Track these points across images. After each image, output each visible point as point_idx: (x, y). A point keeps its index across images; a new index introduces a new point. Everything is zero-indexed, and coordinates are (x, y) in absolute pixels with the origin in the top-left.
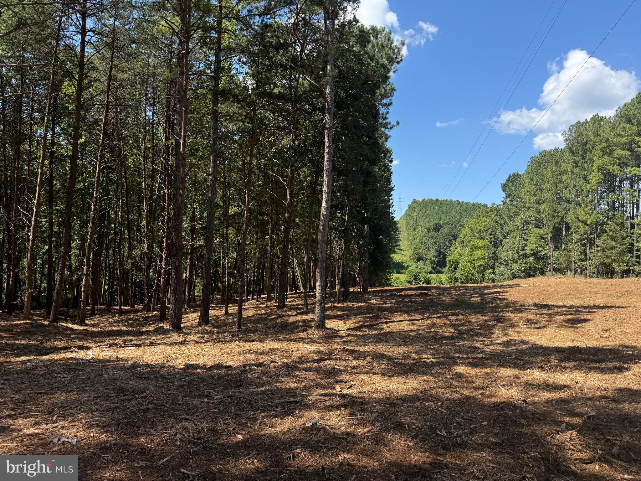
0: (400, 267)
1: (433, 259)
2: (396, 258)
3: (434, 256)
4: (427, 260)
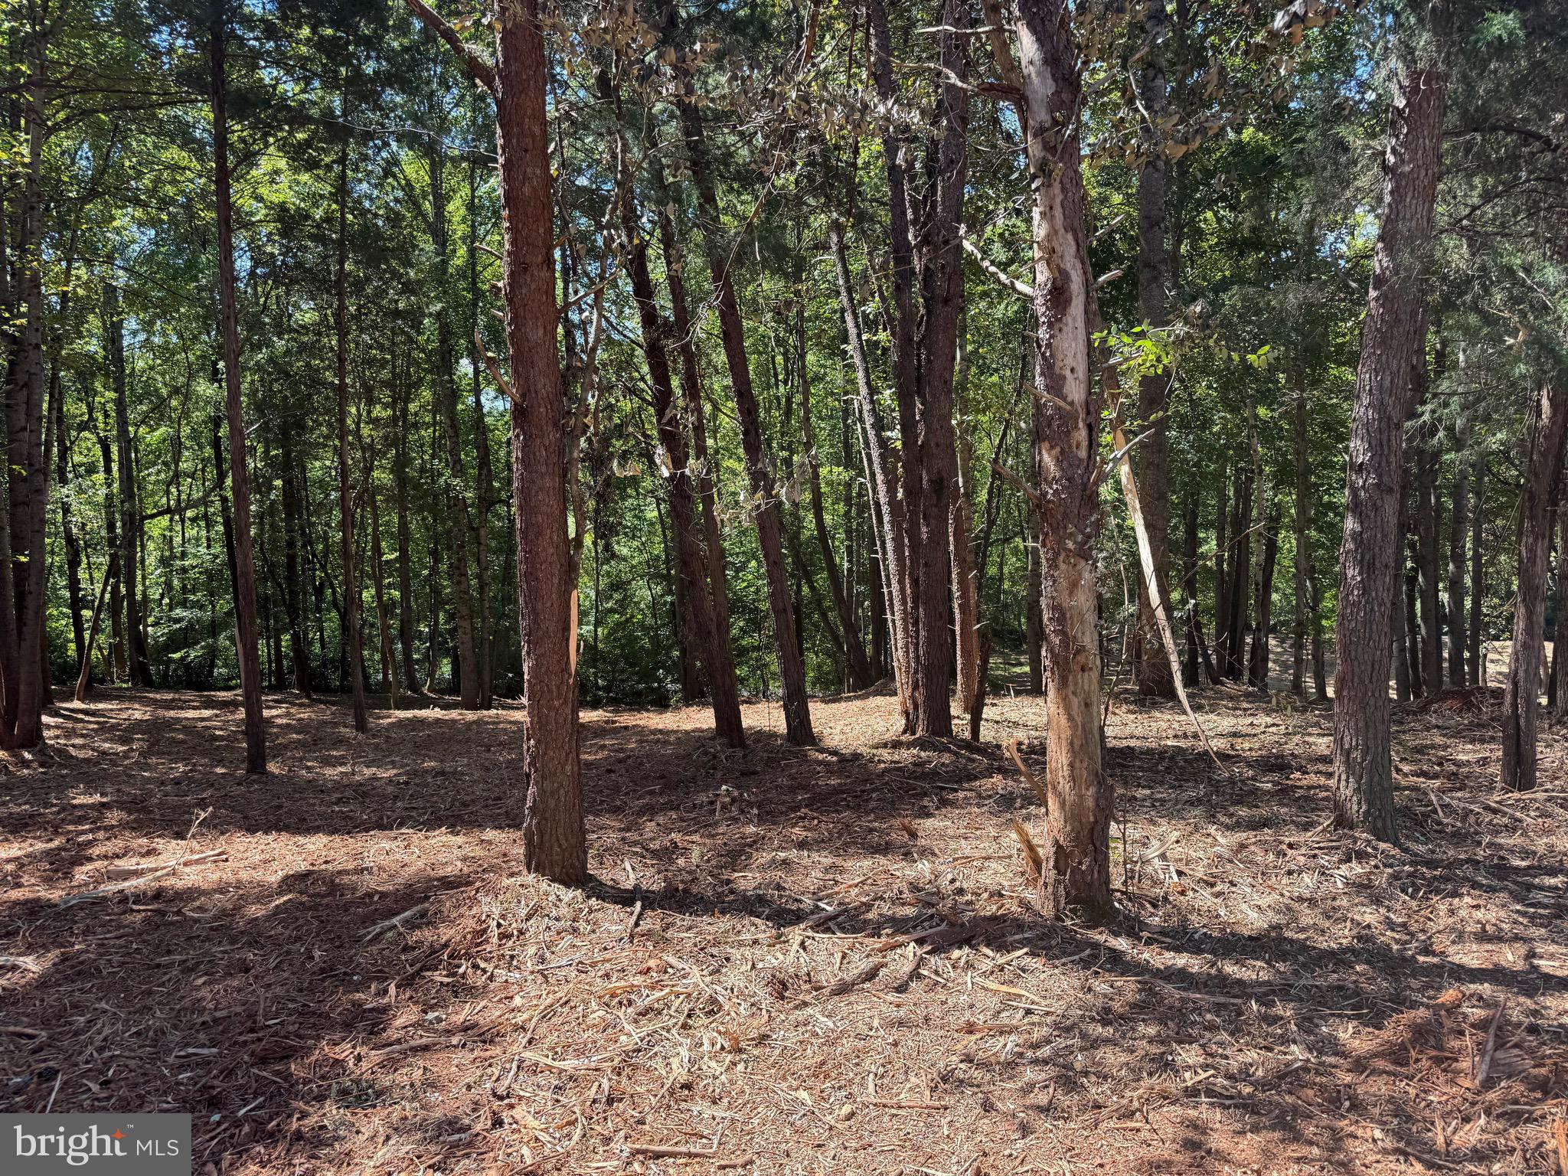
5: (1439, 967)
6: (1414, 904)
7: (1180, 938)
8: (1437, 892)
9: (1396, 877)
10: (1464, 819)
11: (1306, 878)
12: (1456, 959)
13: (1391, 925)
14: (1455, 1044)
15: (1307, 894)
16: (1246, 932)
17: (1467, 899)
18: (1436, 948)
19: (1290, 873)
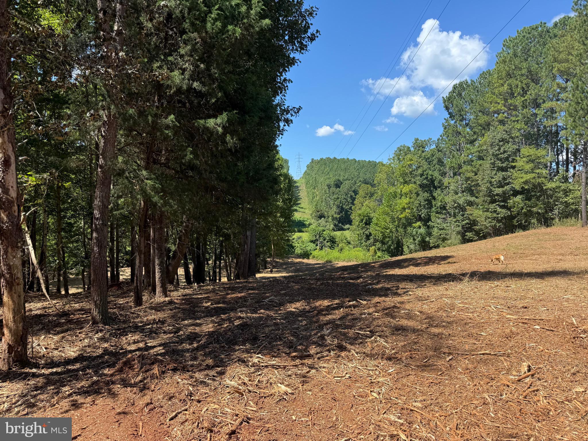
0: (301, 226)
1: (335, 216)
2: (297, 216)
3: (335, 213)
4: (329, 217)
5: (126, 351)
6: (117, 340)
7: (52, 364)
8: (122, 335)
9: (111, 334)
10: (125, 317)
11: (86, 341)
12: (129, 349)
13: (112, 346)
14: (133, 363)
15: (87, 344)
16: (72, 358)
17: (130, 335)
18: (124, 348)
19: (81, 340)
